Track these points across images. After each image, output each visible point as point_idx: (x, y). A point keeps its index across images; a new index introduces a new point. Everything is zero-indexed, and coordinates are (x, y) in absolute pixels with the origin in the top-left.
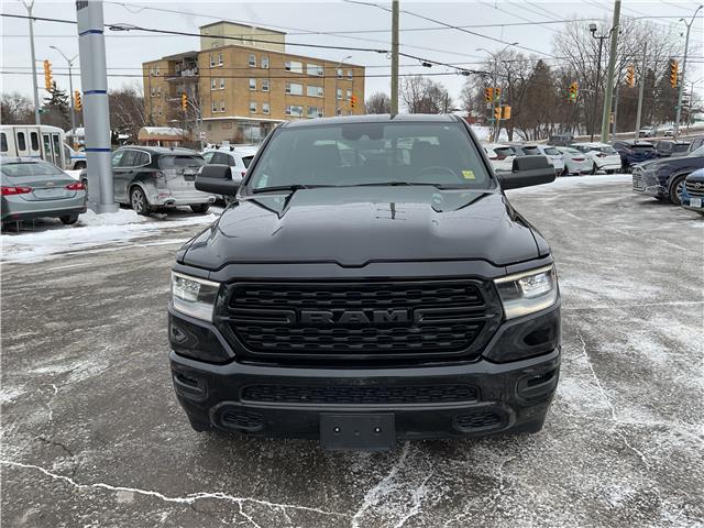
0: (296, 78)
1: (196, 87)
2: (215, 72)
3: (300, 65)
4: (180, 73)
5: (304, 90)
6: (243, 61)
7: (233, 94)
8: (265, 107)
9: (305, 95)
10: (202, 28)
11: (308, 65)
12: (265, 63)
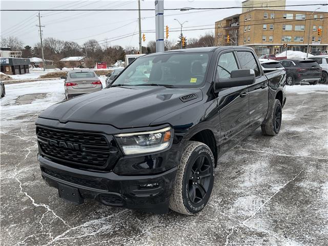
0: (289, 22)
1: (238, 31)
2: (247, 23)
3: (292, 15)
4: (230, 25)
5: (293, 28)
6: (261, 17)
7: (254, 32)
8: (271, 38)
9: (293, 30)
10: (243, 3)
11: (297, 15)
12: (272, 16)
